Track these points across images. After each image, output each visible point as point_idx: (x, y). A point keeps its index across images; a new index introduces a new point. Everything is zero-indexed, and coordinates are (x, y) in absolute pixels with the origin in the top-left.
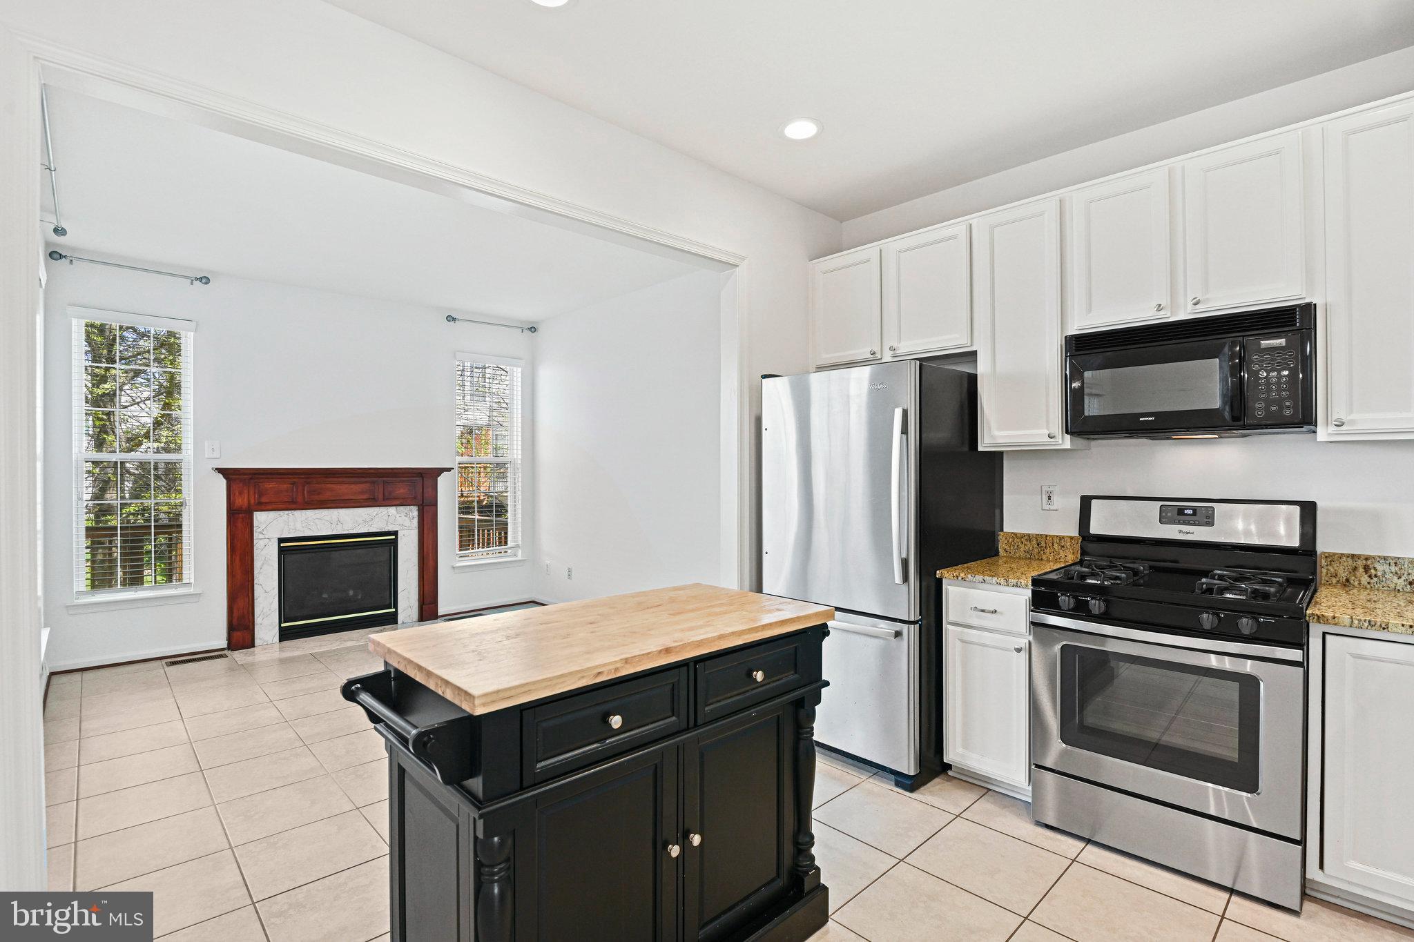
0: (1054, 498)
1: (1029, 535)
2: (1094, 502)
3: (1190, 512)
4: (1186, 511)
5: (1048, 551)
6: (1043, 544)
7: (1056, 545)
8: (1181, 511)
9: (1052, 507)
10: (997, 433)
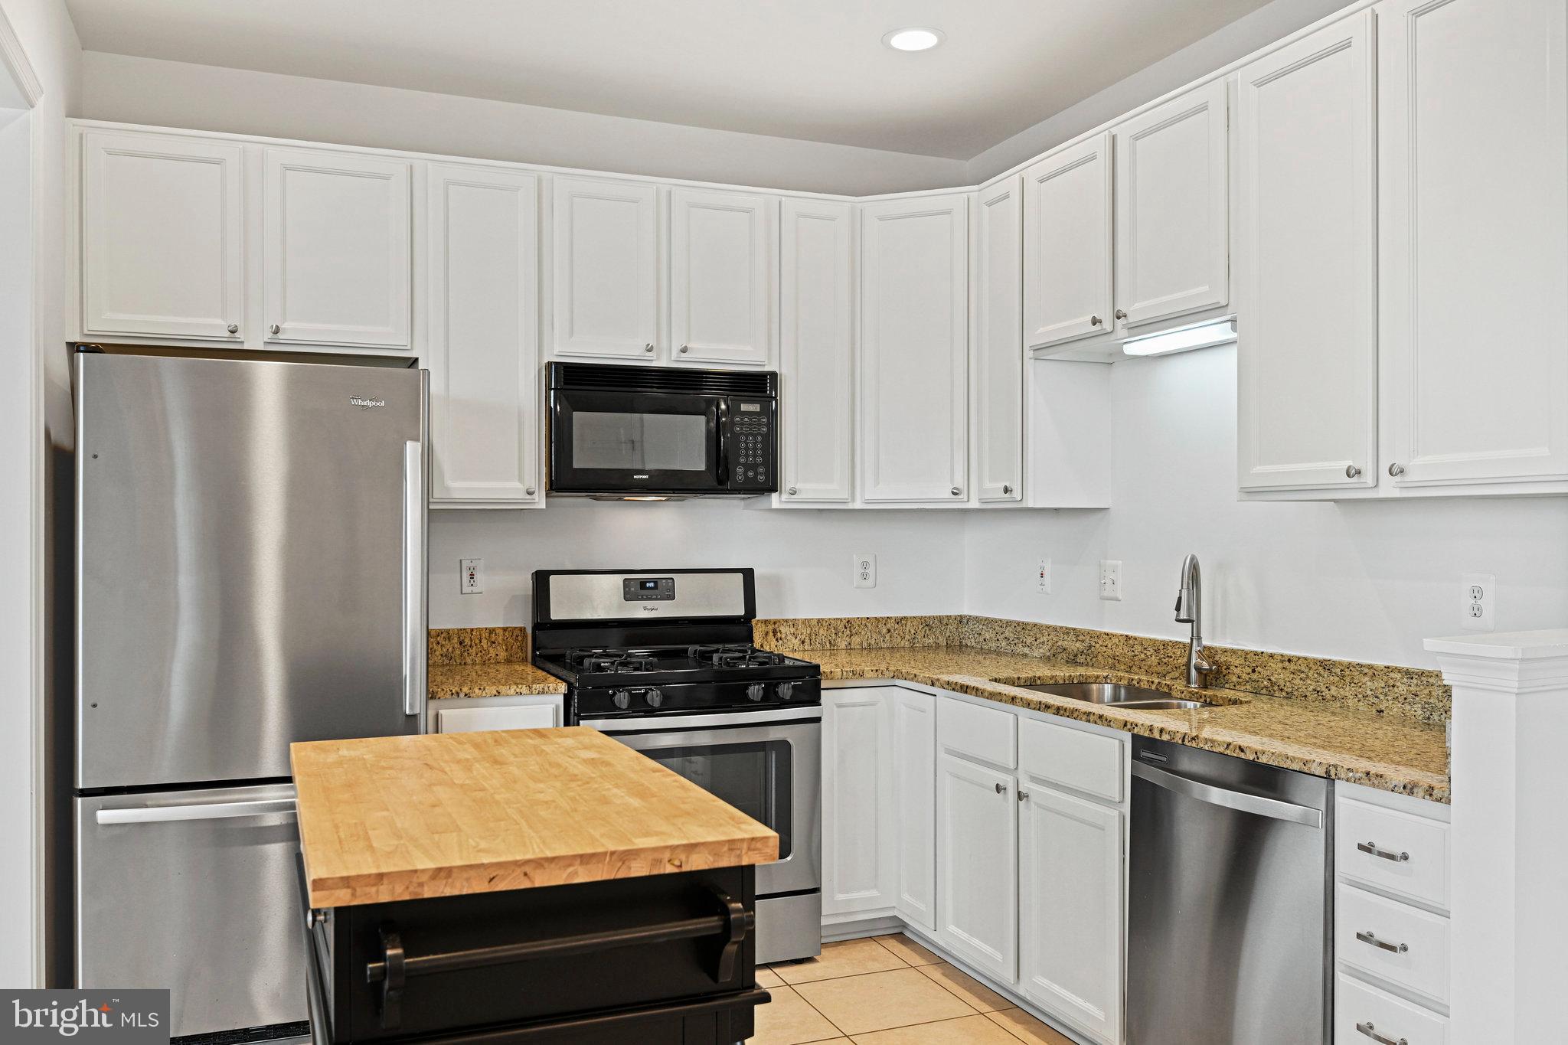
0: (478, 576)
1: (448, 631)
2: (552, 578)
3: (652, 585)
4: (648, 585)
5: (473, 651)
6: (467, 641)
7: (484, 641)
8: (643, 584)
9: (476, 590)
10: (450, 483)
